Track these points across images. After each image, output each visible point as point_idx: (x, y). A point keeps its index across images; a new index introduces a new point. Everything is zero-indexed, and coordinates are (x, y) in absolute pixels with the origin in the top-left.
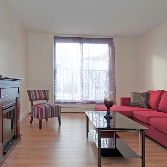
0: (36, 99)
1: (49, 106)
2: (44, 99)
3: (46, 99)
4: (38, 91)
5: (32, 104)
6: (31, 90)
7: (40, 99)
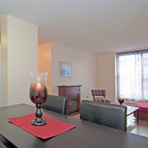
0: (97, 95)
1: (101, 100)
2: (102, 95)
3: (104, 95)
4: (98, 90)
5: (94, 97)
6: (94, 90)
7: (99, 95)
